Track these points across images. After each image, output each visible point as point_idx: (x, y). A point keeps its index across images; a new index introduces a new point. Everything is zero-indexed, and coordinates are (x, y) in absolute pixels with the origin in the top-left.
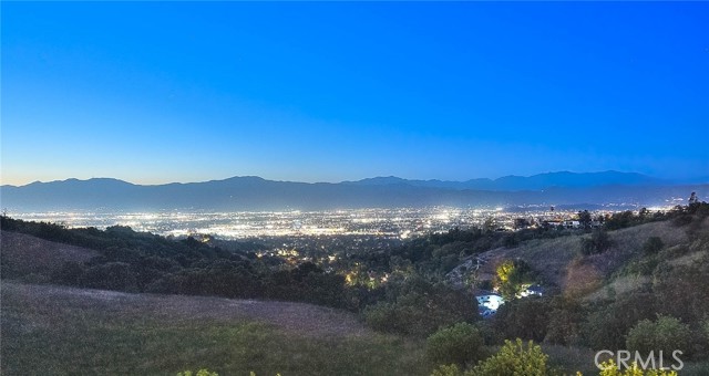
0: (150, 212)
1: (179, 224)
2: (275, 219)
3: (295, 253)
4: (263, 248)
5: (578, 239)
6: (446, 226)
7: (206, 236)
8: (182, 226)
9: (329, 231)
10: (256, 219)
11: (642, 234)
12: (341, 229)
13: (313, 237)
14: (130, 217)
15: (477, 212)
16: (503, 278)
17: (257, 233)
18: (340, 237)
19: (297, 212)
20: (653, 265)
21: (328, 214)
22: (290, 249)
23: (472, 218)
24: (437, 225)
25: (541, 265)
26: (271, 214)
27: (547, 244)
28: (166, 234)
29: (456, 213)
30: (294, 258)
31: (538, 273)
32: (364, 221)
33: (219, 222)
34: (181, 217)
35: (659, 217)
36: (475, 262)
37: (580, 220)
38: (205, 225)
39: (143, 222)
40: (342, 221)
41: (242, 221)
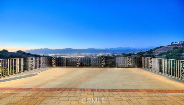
9: (82, 57)
10: (70, 55)
13: (79, 58)
15: (106, 54)
18: (84, 58)
19: (77, 54)
24: (99, 56)
26: (73, 54)
29: (103, 54)
33: (64, 55)
34: (58, 54)
37: (123, 55)
38: (62, 56)
39: (52, 55)
40: (84, 55)
41: (68, 55)
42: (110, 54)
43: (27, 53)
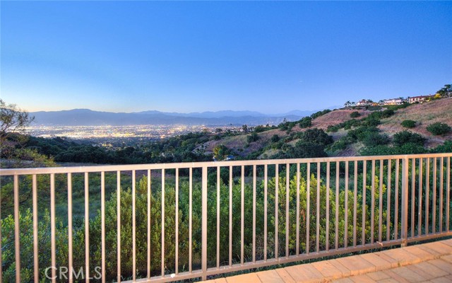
1: (45, 132)
2: (97, 129)
3: (110, 145)
4: (94, 143)
5: (246, 136)
6: (181, 133)
8: (47, 133)
9: (126, 135)
10: (88, 129)
11: (271, 134)
12: (132, 134)
13: (118, 138)
15: (194, 127)
16: (216, 153)
17: (89, 136)
18: (132, 138)
19: (110, 126)
20: (281, 145)
21: (125, 127)
22: (107, 143)
23: (192, 129)
24: (176, 132)
25: (232, 147)
26: (95, 127)
27: (233, 138)
28: (40, 136)
29: (185, 127)
30: (111, 147)
31: (231, 150)
32: (143, 130)
33: (67, 131)
34: (46, 128)
35: (274, 128)
36: (203, 146)
37: (243, 129)
40: (132, 131)
41: (80, 131)
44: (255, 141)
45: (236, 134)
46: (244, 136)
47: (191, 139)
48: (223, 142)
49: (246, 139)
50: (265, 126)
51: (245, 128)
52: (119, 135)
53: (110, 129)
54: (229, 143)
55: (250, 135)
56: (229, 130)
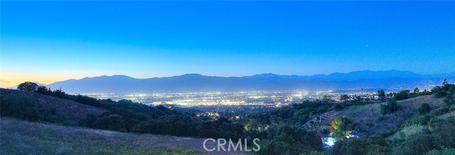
0: (143, 93)
1: (157, 99)
2: (207, 96)
3: (217, 115)
4: (200, 112)
5: (379, 105)
6: (301, 100)
7: (170, 105)
8: (159, 100)
9: (236, 103)
10: (198, 97)
11: (418, 102)
12: (243, 102)
13: (228, 106)
14: (132, 96)
15: (318, 93)
16: (335, 128)
17: (197, 103)
18: (242, 106)
19: (219, 93)
20: (427, 119)
21: (236, 94)
22: (215, 112)
23: (315, 96)
24: (296, 99)
25: (358, 120)
26: (205, 94)
27: (360, 108)
28: (149, 104)
29: (306, 93)
30: (217, 117)
31: (356, 125)
32: (256, 97)
33: (177, 98)
34: (158, 95)
35: (426, 93)
36: (318, 119)
37: (379, 95)
38: (170, 99)
39: (138, 98)
40: (243, 98)
41: (190, 97)
42: (330, 92)
43: (52, 90)
44: (392, 112)
45: (368, 101)
46: (377, 106)
47: (307, 109)
48: (346, 114)
49: (380, 109)
50: (412, 91)
51: (382, 94)
52: (228, 103)
53: (220, 96)
54: (354, 115)
55: (386, 104)
56: (359, 97)
